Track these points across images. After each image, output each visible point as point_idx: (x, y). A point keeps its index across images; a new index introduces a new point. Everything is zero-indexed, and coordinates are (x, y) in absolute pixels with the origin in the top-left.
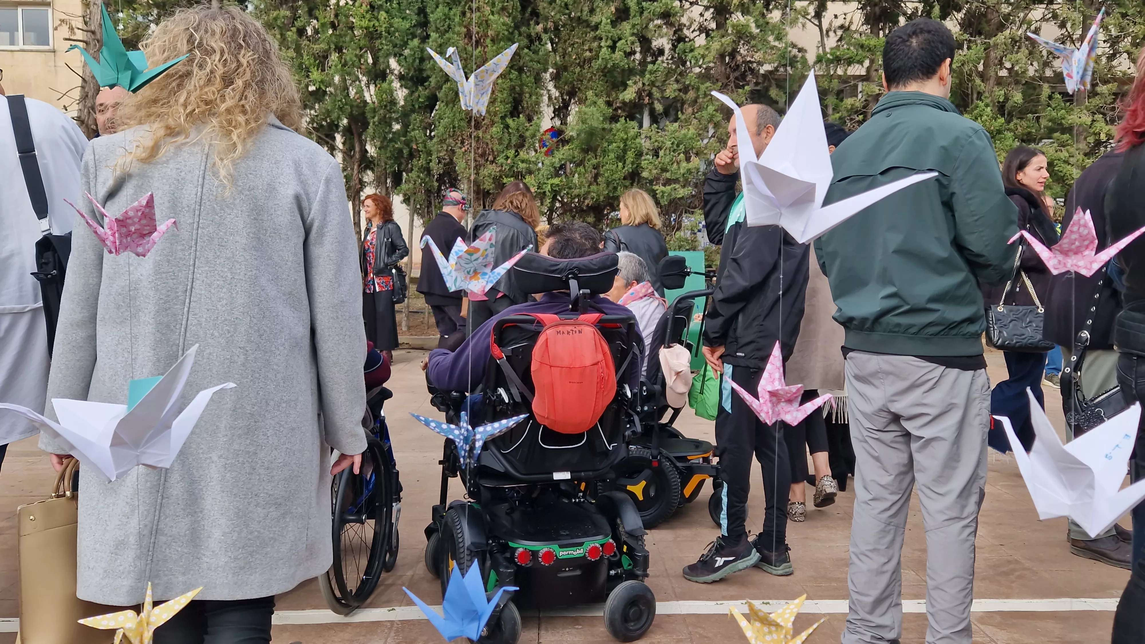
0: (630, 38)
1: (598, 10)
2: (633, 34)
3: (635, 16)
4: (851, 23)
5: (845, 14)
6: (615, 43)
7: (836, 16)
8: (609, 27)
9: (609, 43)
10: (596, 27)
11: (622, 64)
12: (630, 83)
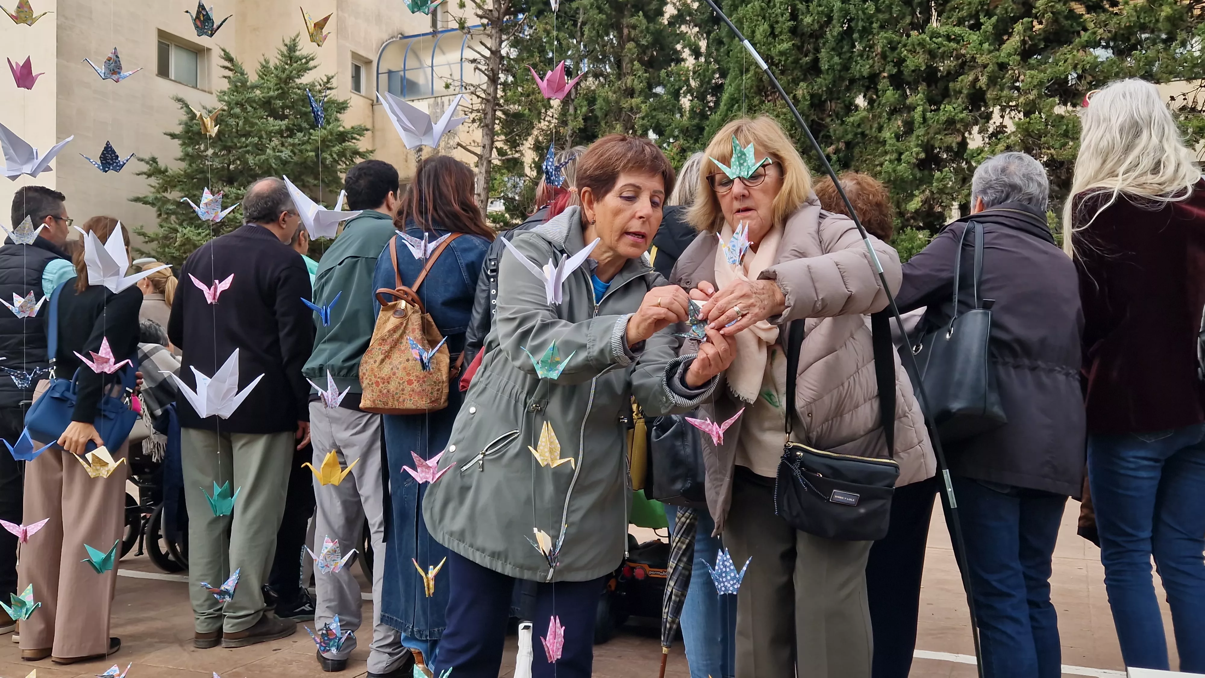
0: (915, 149)
1: (885, 126)
2: (918, 145)
3: (919, 127)
4: (1195, 102)
5: (1184, 95)
6: (901, 154)
7: (1172, 98)
8: (894, 141)
9: (894, 156)
10: (884, 143)
11: (906, 175)
12: (916, 192)
